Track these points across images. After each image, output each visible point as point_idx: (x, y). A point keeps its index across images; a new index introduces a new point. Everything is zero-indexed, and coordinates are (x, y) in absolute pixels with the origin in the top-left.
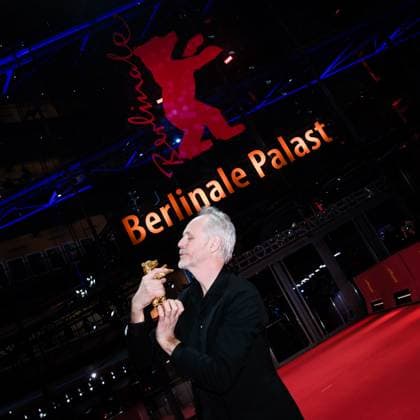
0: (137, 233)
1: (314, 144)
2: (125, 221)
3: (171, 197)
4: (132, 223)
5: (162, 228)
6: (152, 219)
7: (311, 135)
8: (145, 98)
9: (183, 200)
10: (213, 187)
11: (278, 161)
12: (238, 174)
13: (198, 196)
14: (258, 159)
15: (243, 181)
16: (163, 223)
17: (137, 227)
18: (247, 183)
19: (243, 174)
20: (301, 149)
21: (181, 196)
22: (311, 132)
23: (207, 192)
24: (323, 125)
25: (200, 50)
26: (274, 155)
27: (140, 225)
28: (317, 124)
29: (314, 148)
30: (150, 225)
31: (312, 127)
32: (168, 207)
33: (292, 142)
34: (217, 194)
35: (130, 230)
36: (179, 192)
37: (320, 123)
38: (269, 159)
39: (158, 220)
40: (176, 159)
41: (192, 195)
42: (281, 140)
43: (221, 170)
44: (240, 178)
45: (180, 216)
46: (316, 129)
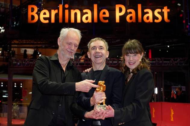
0: (33, 17)
1: (157, 18)
2: (30, 7)
3: (61, 7)
4: (33, 10)
5: (47, 21)
6: (45, 14)
7: (159, 13)
9: (67, 12)
10: (87, 13)
11: (131, 18)
12: (104, 13)
13: (76, 14)
14: (121, 10)
15: (105, 18)
16: (49, 19)
17: (34, 14)
18: (107, 21)
19: (107, 15)
20: (148, 18)
21: (66, 9)
22: (159, 10)
23: (82, 14)
24: (169, 10)
26: (131, 13)
27: (37, 13)
28: (166, 8)
29: (156, 21)
30: (42, 16)
31: (162, 8)
32: (56, 11)
33: (146, 11)
34: (87, 18)
35: (30, 13)
36: (67, 6)
37: (168, 8)
38: (126, 14)
39: (47, 16)
41: (73, 12)
42: (139, 6)
43: (95, 6)
44: (105, 16)
45: (61, 21)
46: (163, 10)
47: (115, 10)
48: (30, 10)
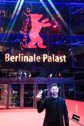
0: (7, 59)
1: (61, 60)
3: (20, 55)
4: (7, 56)
5: (13, 61)
8: (27, 27)
9: (22, 57)
10: (31, 58)
11: (50, 60)
13: (26, 58)
14: (45, 56)
16: (15, 60)
17: (8, 57)
18: (39, 61)
19: (40, 58)
20: (57, 60)
22: (62, 57)
23: (29, 58)
24: (66, 57)
25: (46, 23)
26: (50, 58)
28: (64, 56)
29: (60, 61)
30: (11, 59)
31: (63, 56)
32: (18, 57)
33: (56, 57)
34: (31, 60)
36: (22, 54)
38: (48, 58)
39: (14, 58)
40: (26, 46)
41: (25, 57)
42: (53, 55)
43: (35, 55)
44: (38, 59)
45: (19, 61)
46: (63, 57)
47: (43, 56)
48: (6, 56)
